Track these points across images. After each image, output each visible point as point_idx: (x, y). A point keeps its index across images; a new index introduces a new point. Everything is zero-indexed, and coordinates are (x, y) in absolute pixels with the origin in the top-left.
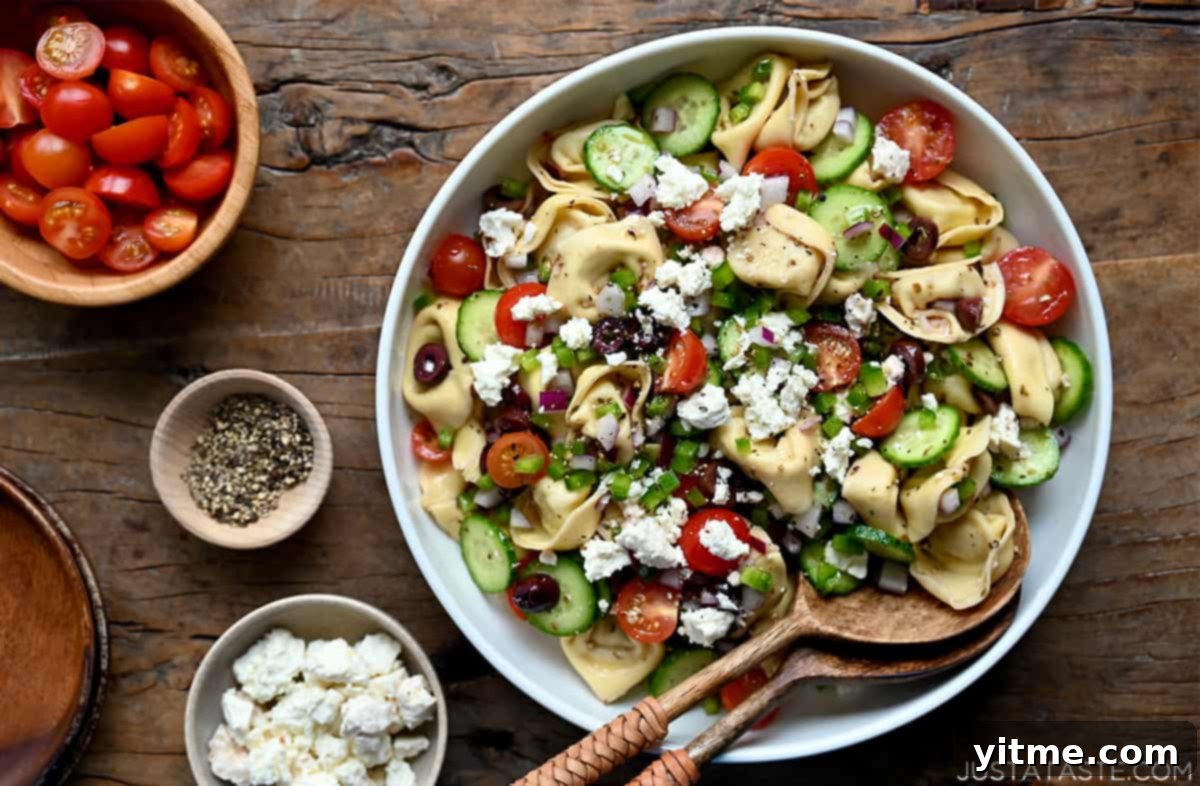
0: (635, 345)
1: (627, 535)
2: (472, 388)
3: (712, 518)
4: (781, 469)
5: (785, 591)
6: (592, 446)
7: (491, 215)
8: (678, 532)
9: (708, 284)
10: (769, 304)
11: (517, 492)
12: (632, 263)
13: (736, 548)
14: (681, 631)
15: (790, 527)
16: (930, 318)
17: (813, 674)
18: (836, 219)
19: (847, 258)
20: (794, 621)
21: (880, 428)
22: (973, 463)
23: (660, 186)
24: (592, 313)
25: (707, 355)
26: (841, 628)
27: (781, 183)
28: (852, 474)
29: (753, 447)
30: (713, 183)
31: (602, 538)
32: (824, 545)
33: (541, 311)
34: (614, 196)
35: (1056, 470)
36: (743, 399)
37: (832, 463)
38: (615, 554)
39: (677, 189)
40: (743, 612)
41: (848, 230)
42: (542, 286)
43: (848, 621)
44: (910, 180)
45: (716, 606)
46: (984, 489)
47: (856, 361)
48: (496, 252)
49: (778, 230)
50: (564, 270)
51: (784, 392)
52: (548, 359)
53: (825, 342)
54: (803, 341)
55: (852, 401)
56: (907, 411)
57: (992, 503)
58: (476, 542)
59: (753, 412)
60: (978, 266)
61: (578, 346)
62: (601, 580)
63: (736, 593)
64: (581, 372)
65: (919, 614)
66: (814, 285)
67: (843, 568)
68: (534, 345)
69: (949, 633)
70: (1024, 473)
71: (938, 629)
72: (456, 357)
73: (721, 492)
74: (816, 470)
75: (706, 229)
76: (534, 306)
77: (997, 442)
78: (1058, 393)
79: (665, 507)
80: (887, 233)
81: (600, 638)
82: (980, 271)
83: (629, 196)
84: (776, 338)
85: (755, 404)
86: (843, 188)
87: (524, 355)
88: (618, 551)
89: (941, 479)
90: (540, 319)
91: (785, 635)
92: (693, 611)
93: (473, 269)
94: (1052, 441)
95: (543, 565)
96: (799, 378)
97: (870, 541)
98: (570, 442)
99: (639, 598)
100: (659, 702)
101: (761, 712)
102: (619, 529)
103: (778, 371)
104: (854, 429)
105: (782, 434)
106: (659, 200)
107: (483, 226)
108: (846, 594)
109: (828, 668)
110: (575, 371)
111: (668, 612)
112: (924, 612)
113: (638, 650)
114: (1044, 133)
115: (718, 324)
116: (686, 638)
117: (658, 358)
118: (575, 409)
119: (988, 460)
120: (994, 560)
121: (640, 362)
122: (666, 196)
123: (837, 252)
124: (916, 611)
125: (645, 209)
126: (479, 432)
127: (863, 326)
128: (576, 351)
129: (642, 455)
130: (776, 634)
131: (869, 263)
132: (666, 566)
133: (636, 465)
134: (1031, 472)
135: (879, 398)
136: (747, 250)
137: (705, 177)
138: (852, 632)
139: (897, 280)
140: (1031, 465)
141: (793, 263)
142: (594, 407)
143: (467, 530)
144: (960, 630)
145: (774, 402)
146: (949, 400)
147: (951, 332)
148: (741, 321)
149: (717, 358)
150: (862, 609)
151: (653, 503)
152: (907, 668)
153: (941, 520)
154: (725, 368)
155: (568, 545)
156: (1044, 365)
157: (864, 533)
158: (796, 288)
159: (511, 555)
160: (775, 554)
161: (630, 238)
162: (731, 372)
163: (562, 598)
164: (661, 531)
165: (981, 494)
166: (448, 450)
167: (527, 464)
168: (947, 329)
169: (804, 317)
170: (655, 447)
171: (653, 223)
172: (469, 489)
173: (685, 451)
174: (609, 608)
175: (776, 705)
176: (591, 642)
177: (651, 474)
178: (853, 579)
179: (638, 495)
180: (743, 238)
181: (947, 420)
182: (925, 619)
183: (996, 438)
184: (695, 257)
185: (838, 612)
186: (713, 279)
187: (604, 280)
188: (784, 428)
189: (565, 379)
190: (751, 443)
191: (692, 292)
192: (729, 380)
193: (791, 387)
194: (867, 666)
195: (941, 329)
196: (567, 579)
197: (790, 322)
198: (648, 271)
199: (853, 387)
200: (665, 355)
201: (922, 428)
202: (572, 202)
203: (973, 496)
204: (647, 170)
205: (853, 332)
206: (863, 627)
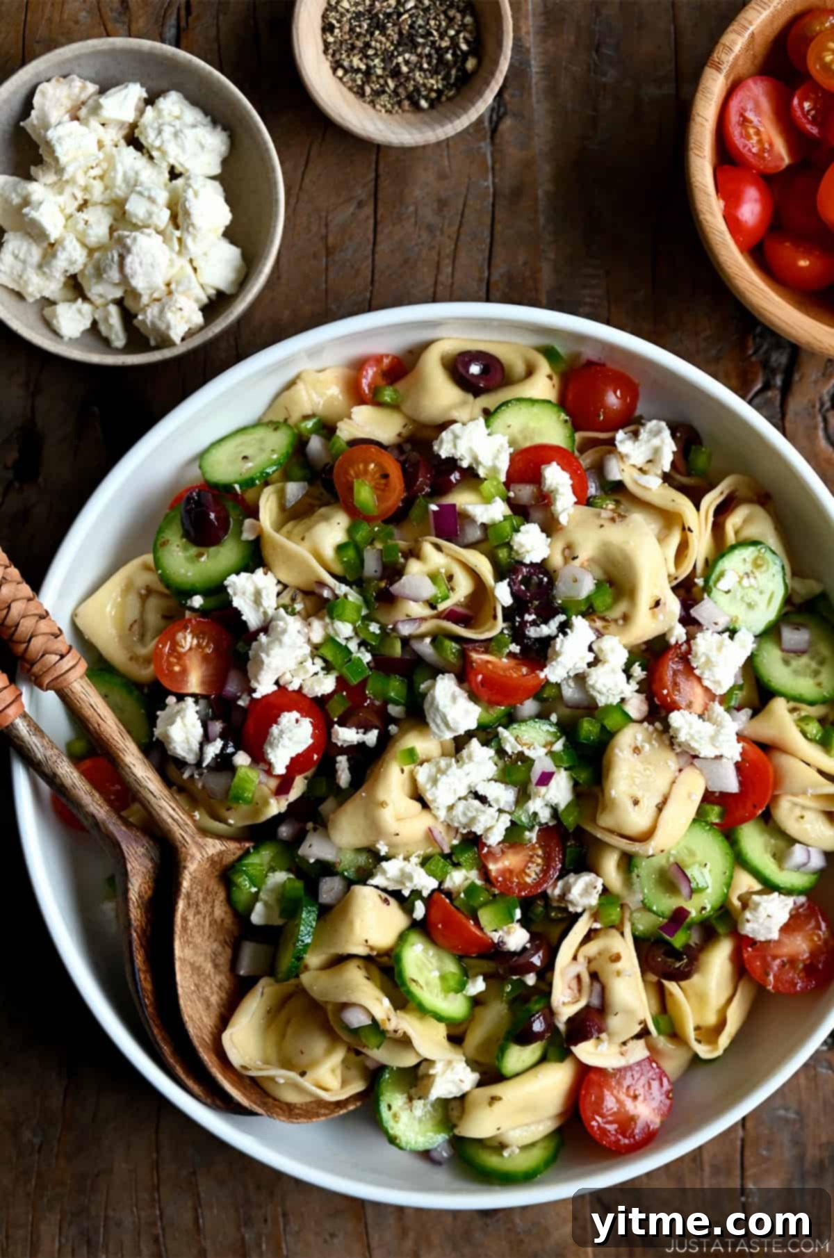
0: (522, 617)
1: (286, 623)
2: (454, 422)
3: (314, 726)
4: (383, 804)
5: (230, 825)
6: (394, 572)
7: (667, 433)
8: (294, 686)
9: (602, 701)
10: (583, 777)
11: (329, 486)
12: (621, 608)
13: (280, 758)
14: (171, 700)
15: (310, 825)
16: (579, 978)
17: (129, 867)
18: (692, 853)
19: (645, 870)
20: (192, 837)
21: (440, 926)
22: (405, 1042)
23: (716, 636)
24: (557, 561)
25: (515, 708)
26: (188, 896)
27: (731, 784)
28: (380, 896)
29: (407, 768)
30: (724, 699)
31: (279, 594)
32: (289, 870)
33: (555, 499)
34: (700, 582)
35: (401, 1148)
36: (465, 753)
37: (392, 868)
38: (262, 610)
39: (714, 656)
40: (201, 775)
41: (680, 869)
42: (584, 500)
43: (197, 905)
44: (743, 943)
45: (207, 739)
46: (373, 1060)
47: (520, 891)
48: (621, 442)
49: (674, 782)
50: (607, 524)
51: (477, 803)
52: (496, 511)
53: (540, 852)
54: (540, 824)
55: (471, 890)
56: (460, 958)
57: (354, 1073)
58: (262, 441)
59: (449, 766)
60: (644, 1034)
61: (515, 547)
62: (228, 594)
63: (224, 764)
64: (482, 553)
65: (212, 993)
66: (611, 831)
67: (262, 895)
68: (512, 494)
69: (192, 1030)
70: (395, 1108)
71: (195, 1017)
72: (488, 401)
73: (347, 735)
74: (383, 849)
75: (668, 694)
76: (561, 490)
77: (432, 1072)
78: (496, 1144)
79: (323, 669)
80: (679, 916)
81: (153, 602)
82: (638, 1037)
83: (702, 599)
84: (543, 790)
85: (459, 767)
86: (729, 859)
87: (499, 482)
88: (265, 613)
89: (381, 1003)
90: (545, 499)
91: (175, 828)
92: (197, 712)
93: (599, 416)
94: (436, 1140)
95: (241, 524)
96: (494, 822)
97: (298, 926)
98: (397, 545)
99: (207, 645)
100: (81, 677)
101: (78, 805)
102: (293, 613)
103: (503, 795)
104: (436, 895)
105: (425, 806)
106: (699, 636)
107: (652, 425)
108: (229, 900)
109: (138, 883)
110: (484, 546)
111: (194, 681)
112: (214, 999)
113: (144, 651)
114: (750, 1158)
115: (554, 718)
116: (163, 706)
117: (507, 646)
118: (438, 548)
119: (409, 1061)
120: (286, 1078)
121: (500, 624)
122: (705, 643)
123: (653, 856)
124: (215, 989)
125: (688, 620)
126: (399, 435)
127: (563, 896)
128: (509, 546)
129: (387, 634)
130: (176, 816)
131: (640, 897)
132: (250, 675)
133: (374, 628)
134: (395, 1116)
135: (477, 923)
136: (647, 747)
137: (732, 690)
138: (184, 912)
139: (622, 934)
140: (404, 1116)
141: (636, 803)
142: (443, 571)
143: (276, 429)
144: (196, 1043)
145: (464, 793)
146: (478, 1009)
147: (564, 1004)
148: (558, 746)
149: (511, 719)
150: (213, 922)
151: (328, 653)
152: (145, 982)
153: (329, 1008)
154: (500, 729)
155: (268, 552)
156: (528, 1125)
157: (308, 917)
158: (604, 809)
159: (248, 483)
160: (276, 807)
161: (651, 602)
162: (497, 735)
163: (202, 550)
164: (292, 664)
165: (367, 1056)
166: (374, 400)
167: (365, 494)
168: (566, 1000)
169: (570, 821)
170: (397, 650)
171: (671, 629)
172: (327, 429)
173: (395, 688)
174: (192, 609)
175: (86, 823)
176: (149, 591)
177: (363, 649)
178: (250, 909)
179: (337, 635)
180: (661, 742)
181: (455, 1007)
182: (207, 1000)
183: (436, 1070)
184: (634, 686)
185: (208, 892)
186: (608, 707)
187: (599, 574)
188: (432, 806)
189: (474, 534)
190: (412, 766)
191: (591, 681)
192: (486, 734)
193: (484, 812)
194: (144, 932)
195: (568, 992)
196: (226, 553)
197: (562, 806)
198: (613, 627)
199: (487, 890)
200: (511, 655)
201: (443, 978)
202: (690, 530)
203: (365, 1046)
204: (734, 620)
205: (555, 885)
206: (190, 924)
